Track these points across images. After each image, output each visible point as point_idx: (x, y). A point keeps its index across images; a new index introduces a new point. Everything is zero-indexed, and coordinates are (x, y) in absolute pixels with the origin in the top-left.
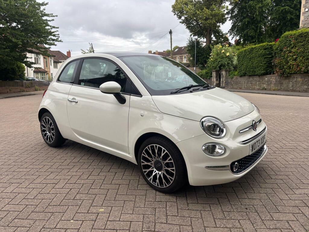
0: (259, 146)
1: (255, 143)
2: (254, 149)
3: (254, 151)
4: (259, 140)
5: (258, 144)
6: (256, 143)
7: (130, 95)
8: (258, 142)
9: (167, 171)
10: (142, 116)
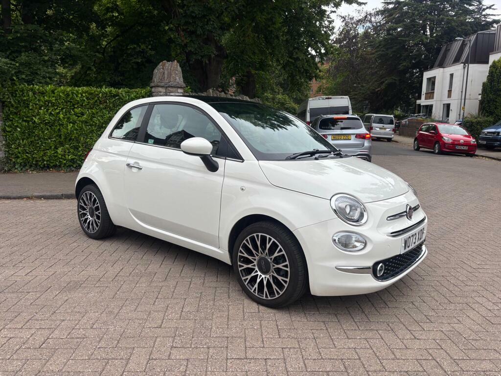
0: (415, 243)
1: (410, 237)
2: (408, 247)
3: (407, 249)
4: (416, 234)
5: (414, 240)
6: (412, 238)
7: (226, 159)
8: (414, 237)
9: (278, 271)
10: (243, 189)
